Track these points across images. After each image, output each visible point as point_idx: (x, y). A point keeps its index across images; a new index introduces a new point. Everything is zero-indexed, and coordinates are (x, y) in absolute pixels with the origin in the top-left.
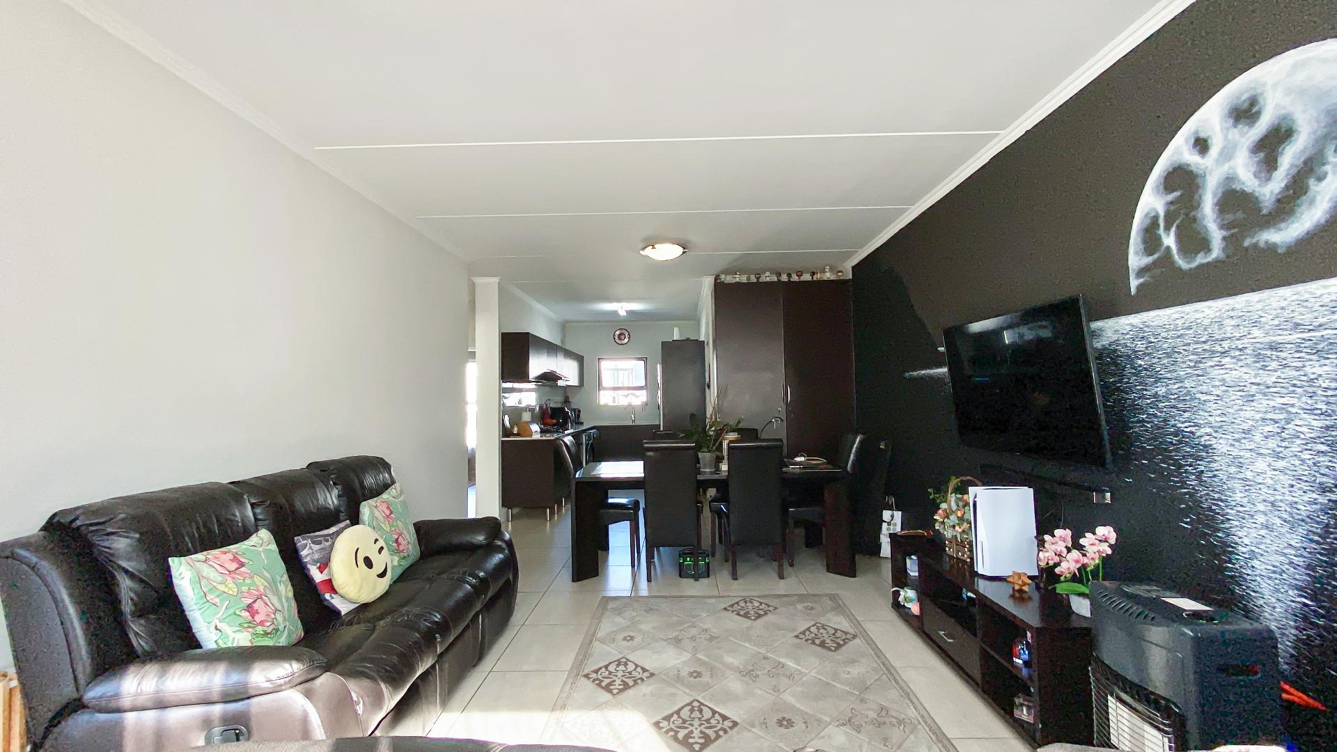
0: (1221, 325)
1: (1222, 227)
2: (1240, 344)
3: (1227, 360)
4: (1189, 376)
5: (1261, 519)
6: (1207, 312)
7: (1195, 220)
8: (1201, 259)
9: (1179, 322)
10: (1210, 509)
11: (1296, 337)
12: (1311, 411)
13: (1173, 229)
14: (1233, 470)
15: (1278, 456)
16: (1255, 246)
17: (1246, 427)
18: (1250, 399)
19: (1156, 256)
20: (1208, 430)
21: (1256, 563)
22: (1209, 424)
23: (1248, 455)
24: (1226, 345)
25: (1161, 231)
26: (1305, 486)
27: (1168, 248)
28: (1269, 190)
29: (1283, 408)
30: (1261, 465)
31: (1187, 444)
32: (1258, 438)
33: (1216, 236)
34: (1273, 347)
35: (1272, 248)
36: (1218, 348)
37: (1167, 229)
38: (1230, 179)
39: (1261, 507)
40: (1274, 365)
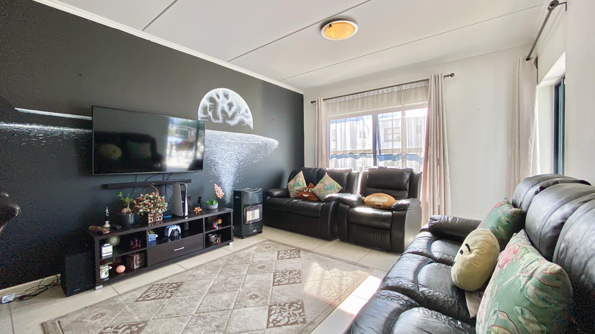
0: (221, 137)
1: (222, 117)
2: (225, 141)
3: (222, 144)
4: (214, 147)
5: (227, 175)
6: (219, 133)
7: (216, 112)
8: (217, 121)
9: (212, 134)
10: (217, 176)
11: (233, 141)
12: (235, 154)
13: (211, 112)
14: (222, 167)
15: (230, 163)
16: (227, 123)
17: (225, 158)
18: (226, 152)
19: (207, 116)
20: (218, 159)
21: (226, 184)
22: (218, 158)
23: (225, 163)
24: (222, 141)
25: (208, 110)
26: (233, 168)
27: (210, 116)
28: (230, 114)
29: (231, 154)
30: (227, 165)
31: (213, 162)
32: (227, 160)
33: (221, 118)
34: (230, 143)
35: (229, 125)
36: (220, 141)
37: (210, 110)
38: (223, 107)
39: (227, 173)
40: (230, 146)
